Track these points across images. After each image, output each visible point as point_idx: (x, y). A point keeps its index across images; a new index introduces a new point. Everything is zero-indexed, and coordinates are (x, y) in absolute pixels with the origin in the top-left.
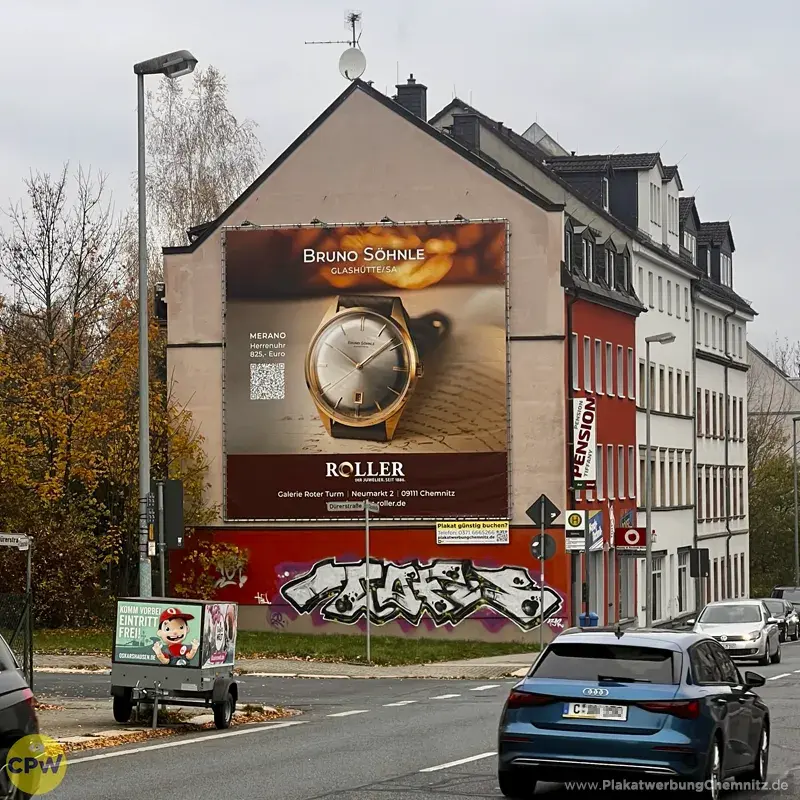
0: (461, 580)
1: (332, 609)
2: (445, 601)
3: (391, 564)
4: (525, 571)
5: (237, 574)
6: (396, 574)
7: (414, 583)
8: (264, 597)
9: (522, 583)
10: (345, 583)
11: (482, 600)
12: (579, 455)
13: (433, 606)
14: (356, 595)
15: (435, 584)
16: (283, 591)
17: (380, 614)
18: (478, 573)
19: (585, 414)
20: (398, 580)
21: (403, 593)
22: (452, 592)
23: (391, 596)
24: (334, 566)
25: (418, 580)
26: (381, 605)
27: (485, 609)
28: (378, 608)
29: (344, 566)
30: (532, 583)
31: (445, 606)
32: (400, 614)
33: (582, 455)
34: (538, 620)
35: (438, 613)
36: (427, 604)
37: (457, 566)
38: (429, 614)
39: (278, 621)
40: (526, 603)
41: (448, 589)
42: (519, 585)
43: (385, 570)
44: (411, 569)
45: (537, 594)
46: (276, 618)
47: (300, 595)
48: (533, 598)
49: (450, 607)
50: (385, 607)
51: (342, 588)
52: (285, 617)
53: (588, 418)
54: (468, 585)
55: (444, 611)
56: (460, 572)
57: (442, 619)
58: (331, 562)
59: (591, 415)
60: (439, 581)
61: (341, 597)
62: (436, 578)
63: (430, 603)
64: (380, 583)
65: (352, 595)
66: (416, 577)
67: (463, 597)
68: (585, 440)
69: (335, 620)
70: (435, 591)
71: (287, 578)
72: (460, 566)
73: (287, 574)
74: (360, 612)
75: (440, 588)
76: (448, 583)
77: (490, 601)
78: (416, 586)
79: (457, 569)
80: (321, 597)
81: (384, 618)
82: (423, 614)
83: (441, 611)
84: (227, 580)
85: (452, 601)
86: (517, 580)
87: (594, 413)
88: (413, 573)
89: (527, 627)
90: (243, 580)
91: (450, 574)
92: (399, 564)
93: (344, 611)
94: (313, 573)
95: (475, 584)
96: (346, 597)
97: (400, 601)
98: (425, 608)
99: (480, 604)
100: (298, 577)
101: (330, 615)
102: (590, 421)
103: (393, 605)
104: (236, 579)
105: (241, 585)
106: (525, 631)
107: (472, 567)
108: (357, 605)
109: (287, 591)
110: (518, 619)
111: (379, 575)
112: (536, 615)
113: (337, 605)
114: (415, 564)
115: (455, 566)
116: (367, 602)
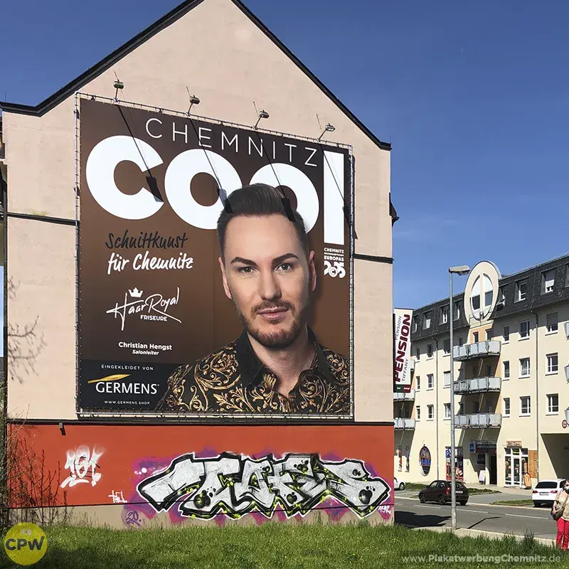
0: (309, 473)
1: (190, 505)
2: (296, 494)
3: (248, 459)
4: (362, 463)
5: (90, 471)
6: (253, 468)
7: (269, 477)
8: (119, 495)
9: (359, 474)
10: (203, 478)
11: (327, 491)
12: (398, 362)
13: (285, 499)
14: (214, 490)
15: (288, 478)
16: (140, 488)
17: (237, 509)
18: (325, 466)
19: (403, 327)
20: (253, 474)
21: (259, 487)
22: (301, 485)
23: (248, 490)
24: (193, 461)
25: (273, 474)
26: (238, 499)
27: (330, 500)
28: (235, 503)
29: (203, 461)
30: (367, 474)
31: (295, 498)
32: (256, 507)
33: (401, 363)
34: (371, 508)
35: (290, 505)
36: (279, 496)
37: (306, 459)
38: (282, 506)
39: (134, 520)
40: (363, 492)
41: (299, 481)
42: (357, 477)
43: (242, 464)
44: (266, 463)
45: (371, 484)
46: (131, 517)
47: (158, 491)
48: (367, 488)
49: (300, 498)
50: (241, 501)
51: (201, 483)
52: (142, 516)
53: (405, 331)
54: (315, 477)
55: (295, 503)
56: (309, 466)
57: (293, 510)
58: (190, 457)
59: (407, 329)
60: (291, 473)
61: (200, 492)
62: (288, 471)
63: (283, 496)
64: (238, 477)
65: (211, 491)
66: (271, 471)
67: (311, 489)
68: (402, 350)
69: (193, 516)
70: (286, 484)
71: (145, 475)
72: (309, 460)
73: (144, 470)
74: (217, 507)
75: (291, 481)
76: (298, 475)
77: (334, 492)
78: (271, 480)
79: (307, 462)
80: (179, 493)
81: (240, 513)
82: (275, 506)
83: (292, 503)
84: (78, 477)
85: (302, 493)
86: (356, 472)
87: (409, 327)
88: (268, 467)
89: (363, 514)
90: (97, 477)
91: (301, 467)
92: (255, 458)
93: (202, 507)
94: (172, 469)
95: (321, 476)
96: (204, 492)
97: (256, 495)
98: (279, 500)
99: (325, 495)
100: (156, 473)
101: (188, 512)
102: (407, 334)
103: (250, 499)
104: (89, 477)
105: (94, 484)
106: (361, 518)
107: (319, 460)
108: (214, 501)
109: (144, 489)
110: (355, 507)
111: (236, 470)
112: (370, 503)
113: (195, 501)
114: (270, 458)
115: (305, 460)
116: (226, 497)
